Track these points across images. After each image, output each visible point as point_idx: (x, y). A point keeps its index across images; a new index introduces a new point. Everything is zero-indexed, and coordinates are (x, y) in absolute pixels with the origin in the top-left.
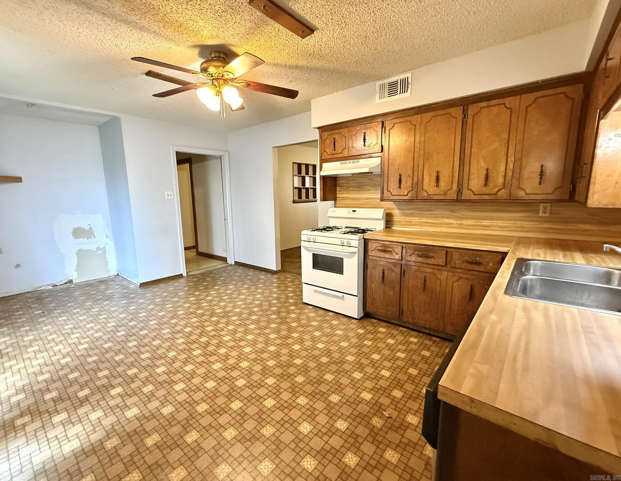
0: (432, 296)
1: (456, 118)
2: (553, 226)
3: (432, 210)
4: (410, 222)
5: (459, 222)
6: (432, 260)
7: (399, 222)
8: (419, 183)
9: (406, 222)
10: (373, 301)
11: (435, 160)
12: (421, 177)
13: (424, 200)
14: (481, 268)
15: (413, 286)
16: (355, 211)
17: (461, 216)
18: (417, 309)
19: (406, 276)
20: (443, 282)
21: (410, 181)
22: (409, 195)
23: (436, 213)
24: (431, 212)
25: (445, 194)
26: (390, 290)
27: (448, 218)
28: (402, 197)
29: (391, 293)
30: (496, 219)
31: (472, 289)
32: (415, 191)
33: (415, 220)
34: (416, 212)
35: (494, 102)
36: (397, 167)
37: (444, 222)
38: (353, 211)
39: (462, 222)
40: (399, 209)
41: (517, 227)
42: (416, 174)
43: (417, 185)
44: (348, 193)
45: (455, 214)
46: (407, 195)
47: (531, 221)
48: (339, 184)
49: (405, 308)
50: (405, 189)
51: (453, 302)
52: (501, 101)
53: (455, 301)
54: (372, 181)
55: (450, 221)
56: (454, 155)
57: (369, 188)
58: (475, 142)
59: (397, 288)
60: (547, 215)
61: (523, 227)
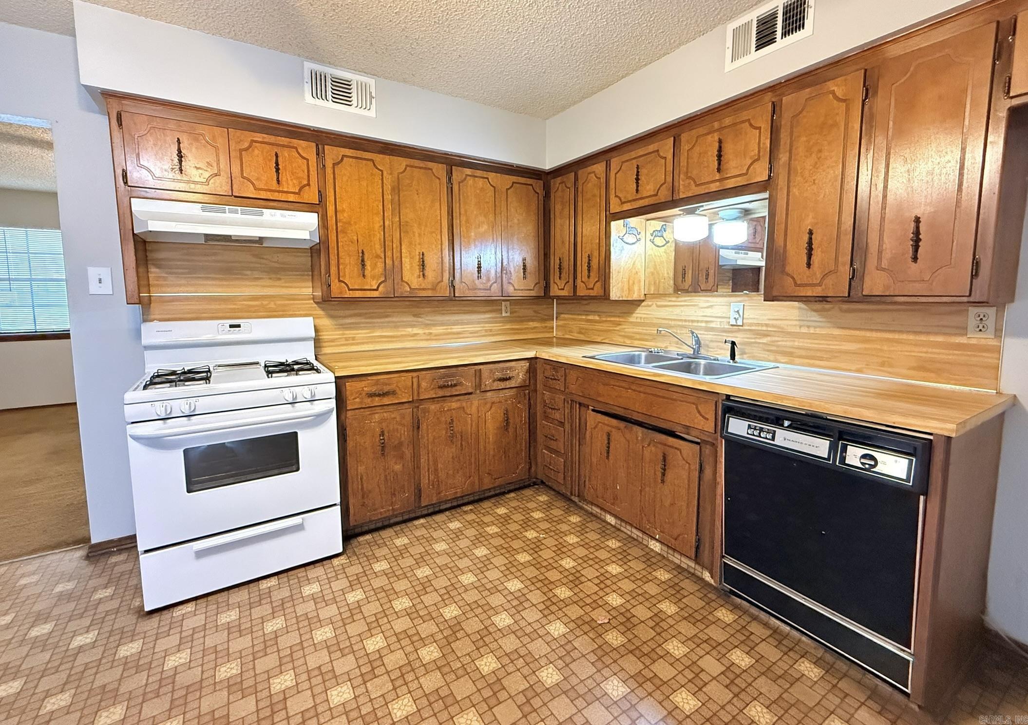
0: (462, 445)
1: (439, 179)
2: (513, 327)
3: (387, 316)
4: (353, 339)
5: (427, 331)
6: (458, 388)
7: (333, 341)
8: (396, 270)
9: (347, 339)
10: (363, 497)
11: (417, 235)
12: (399, 259)
13: (403, 298)
14: (512, 383)
15: (434, 438)
16: (239, 326)
17: (429, 322)
18: (442, 475)
19: (424, 427)
20: (475, 416)
21: (380, 265)
22: (380, 289)
23: (394, 319)
24: (387, 320)
25: (434, 289)
26: (396, 463)
27: (413, 326)
28: (368, 292)
29: (398, 467)
30: (467, 324)
31: (506, 413)
32: (390, 282)
33: (361, 334)
34: (363, 320)
35: (479, 173)
36: (355, 238)
37: (407, 333)
38: (231, 326)
39: (431, 331)
40: (332, 317)
41: (486, 331)
42: (389, 254)
43: (392, 273)
44: (192, 285)
45: (420, 320)
46: (377, 290)
47: (496, 323)
48: (153, 260)
49: (424, 482)
50: (373, 277)
51: (487, 441)
52: (485, 174)
53: (489, 438)
54: (264, 261)
55: (415, 331)
56: (441, 232)
57: (256, 274)
58: (463, 218)
59: (408, 452)
60: (508, 314)
61: (491, 330)
